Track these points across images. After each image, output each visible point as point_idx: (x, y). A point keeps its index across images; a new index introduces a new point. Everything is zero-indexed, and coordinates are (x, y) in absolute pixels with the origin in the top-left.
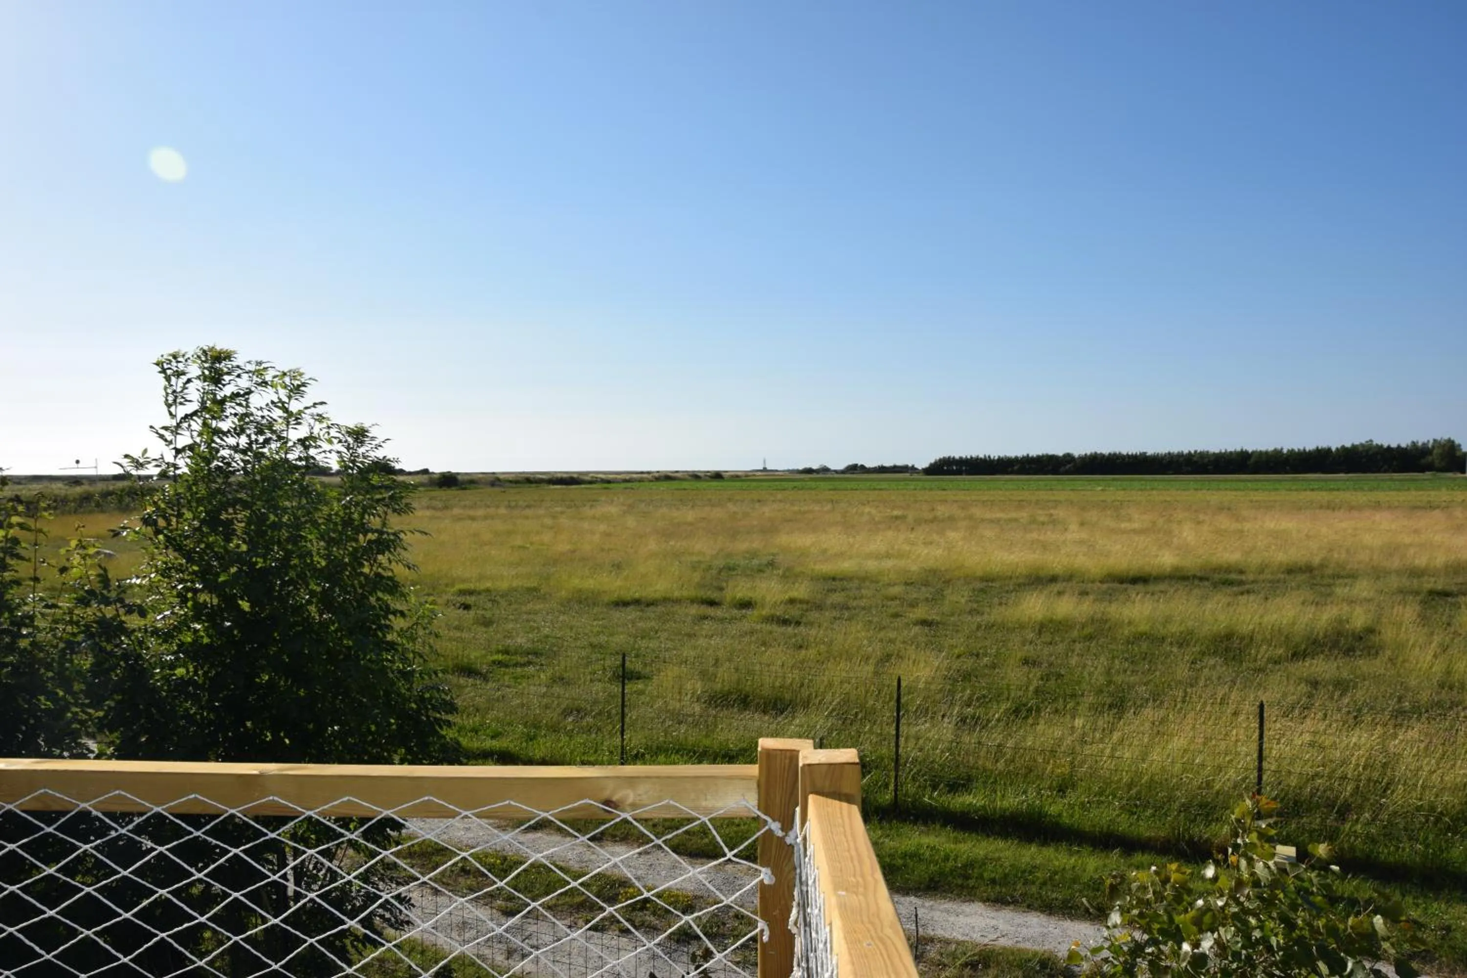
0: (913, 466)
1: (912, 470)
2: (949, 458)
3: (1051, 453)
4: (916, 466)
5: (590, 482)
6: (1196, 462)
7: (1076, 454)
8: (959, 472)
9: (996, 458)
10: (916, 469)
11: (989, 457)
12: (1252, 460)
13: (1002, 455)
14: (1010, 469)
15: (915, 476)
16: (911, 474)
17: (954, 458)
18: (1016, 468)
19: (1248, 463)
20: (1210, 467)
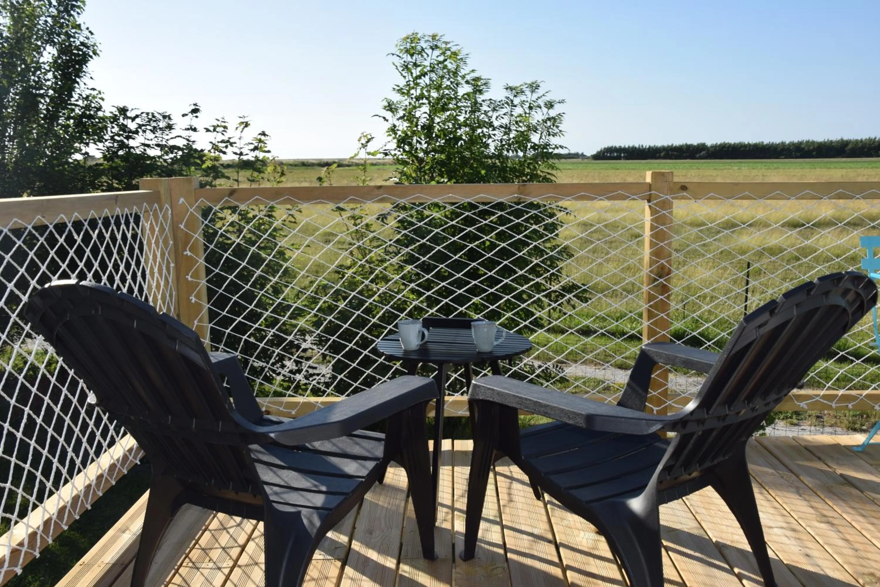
0: (582, 154)
1: (583, 156)
2: (612, 147)
3: (689, 143)
4: (585, 154)
5: (349, 166)
6: (803, 149)
7: (709, 143)
8: (618, 158)
9: (647, 147)
10: (585, 156)
11: (642, 146)
12: (850, 146)
13: (652, 145)
14: (658, 155)
15: (586, 161)
16: (583, 159)
17: (615, 147)
18: (662, 154)
19: (846, 149)
20: (814, 153)
